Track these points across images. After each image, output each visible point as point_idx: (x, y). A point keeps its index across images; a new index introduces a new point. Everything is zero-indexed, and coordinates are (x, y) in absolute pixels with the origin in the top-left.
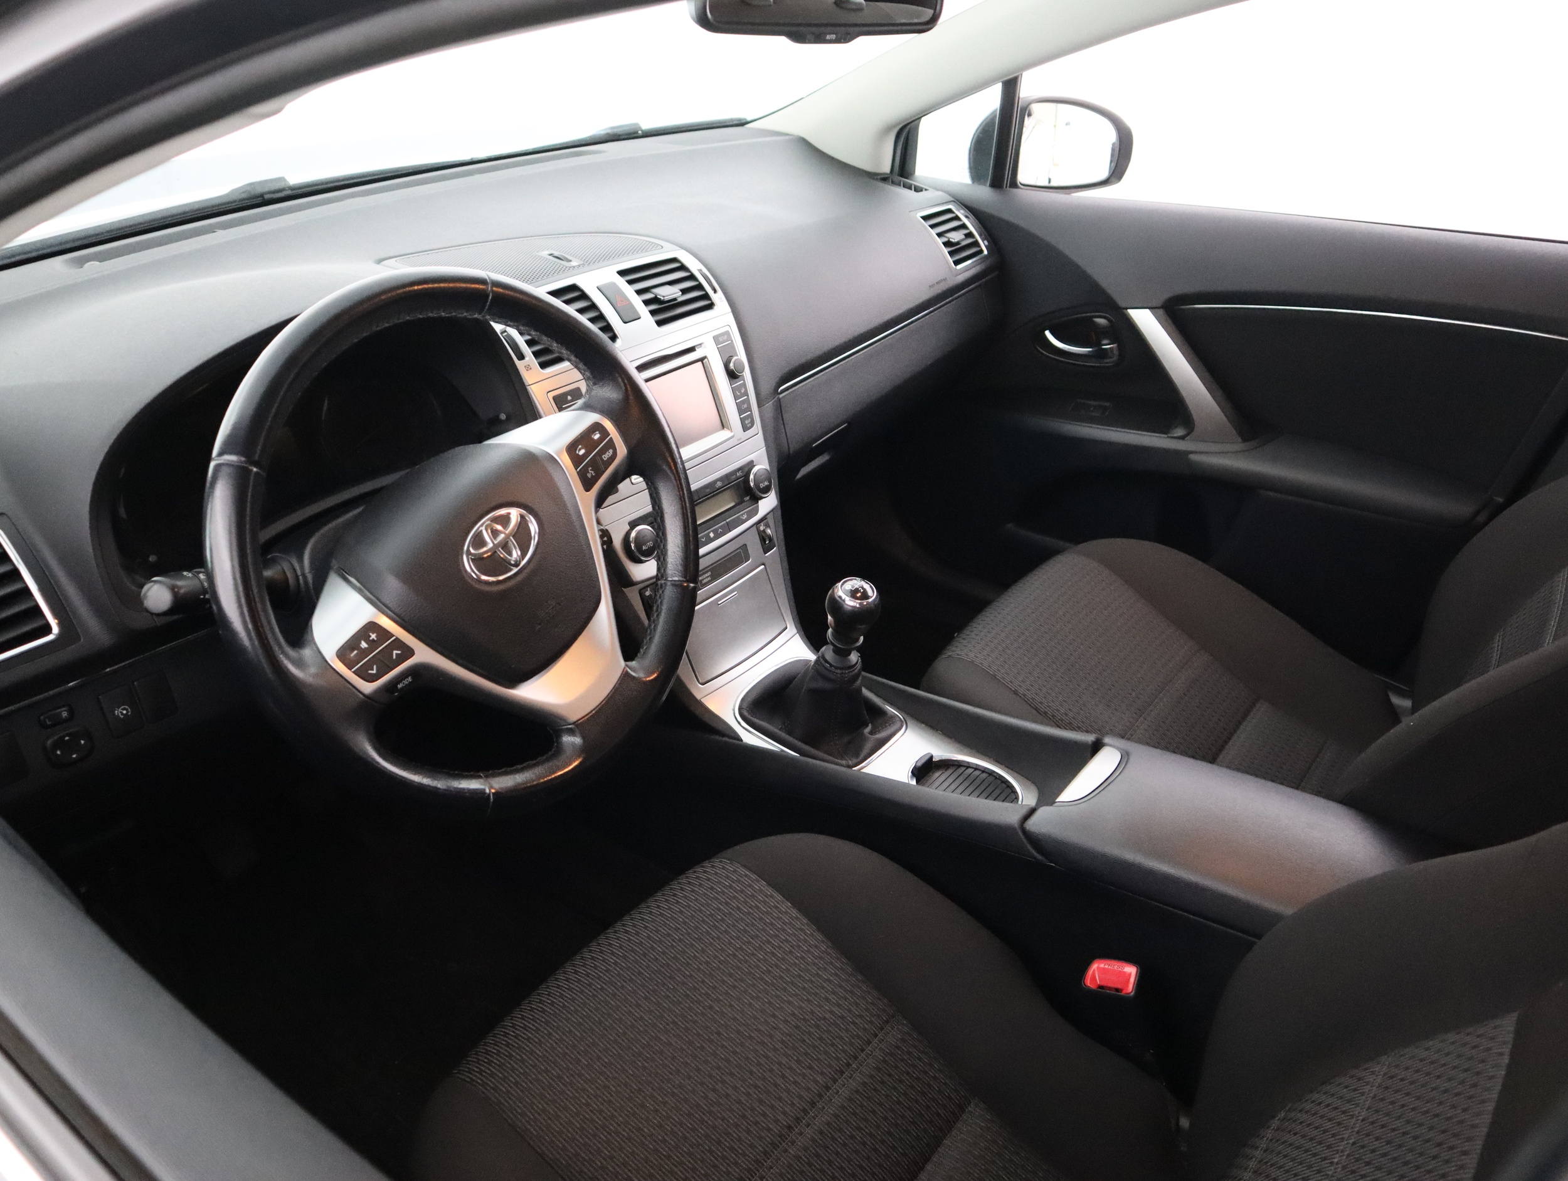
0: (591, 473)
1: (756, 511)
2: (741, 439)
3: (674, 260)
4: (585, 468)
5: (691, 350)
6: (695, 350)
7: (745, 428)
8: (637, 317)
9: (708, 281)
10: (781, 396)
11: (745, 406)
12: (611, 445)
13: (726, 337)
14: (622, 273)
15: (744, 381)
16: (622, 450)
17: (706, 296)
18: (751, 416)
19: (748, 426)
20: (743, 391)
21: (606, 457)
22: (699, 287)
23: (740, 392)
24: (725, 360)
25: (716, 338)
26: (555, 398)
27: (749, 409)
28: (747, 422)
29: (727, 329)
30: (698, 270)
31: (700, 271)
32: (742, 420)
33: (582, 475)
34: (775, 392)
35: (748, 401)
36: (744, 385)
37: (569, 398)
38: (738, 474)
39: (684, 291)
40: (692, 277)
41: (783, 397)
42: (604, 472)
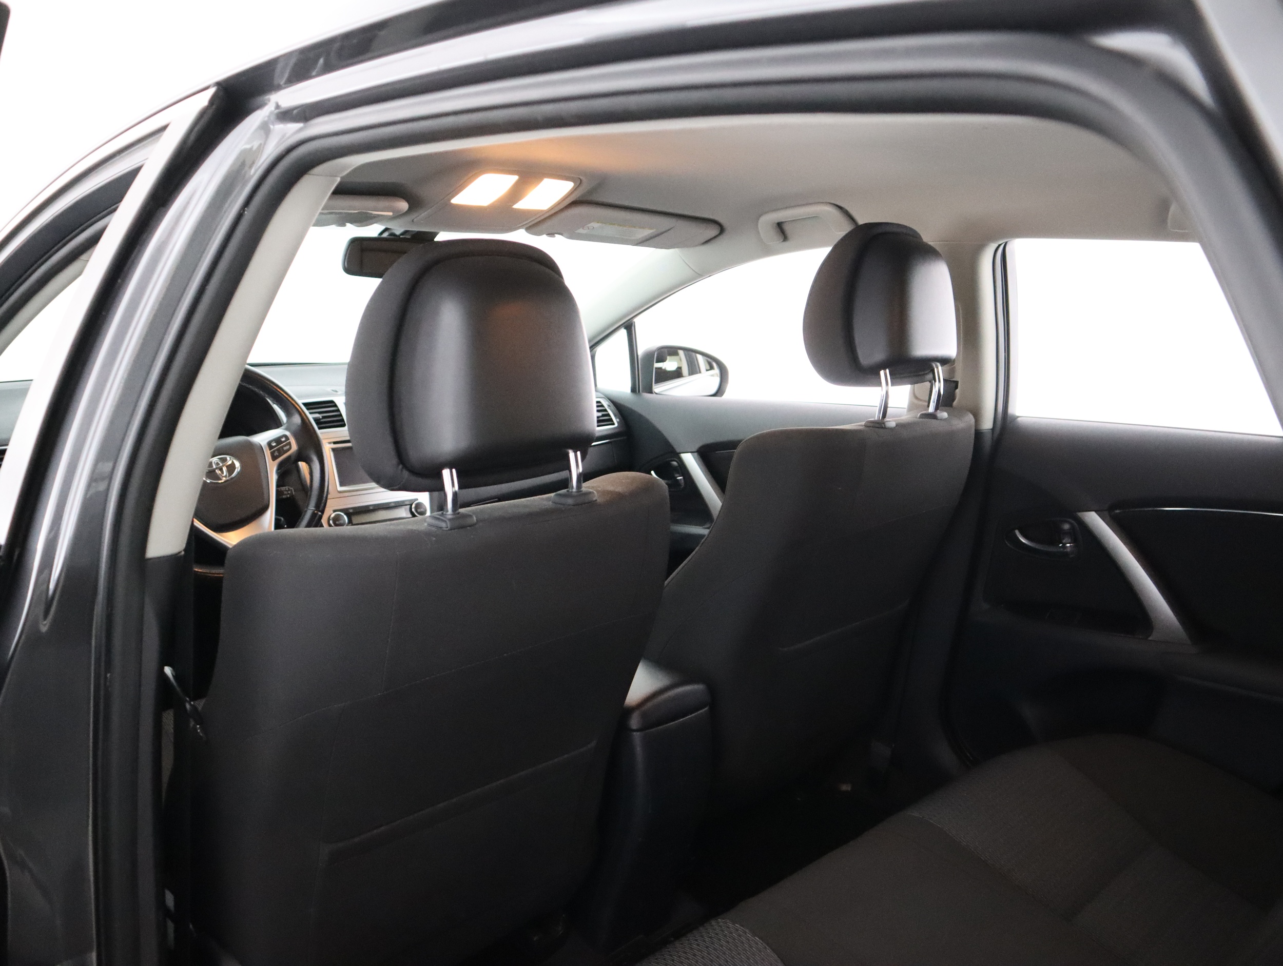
0: (276, 454)
4: (274, 451)
12: (289, 444)
16: (294, 447)
21: (285, 448)
33: (272, 454)
42: (283, 455)
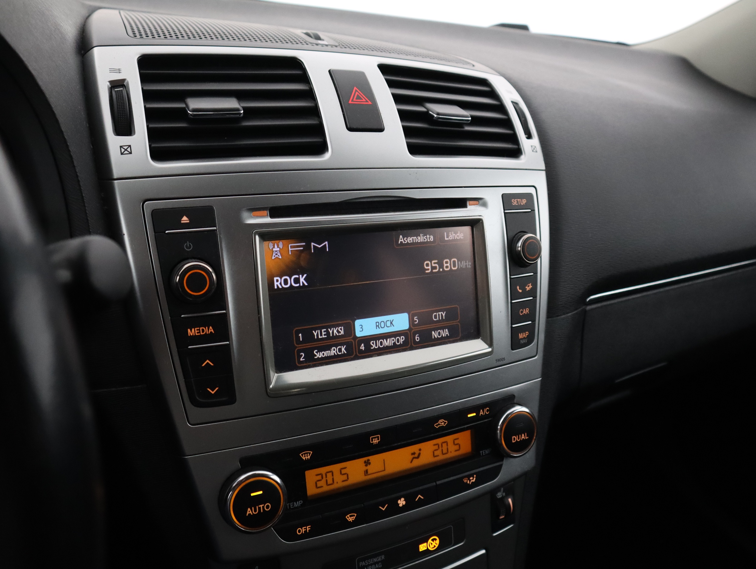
2: (503, 359)
3: (484, 82)
5: (461, 203)
6: (465, 206)
7: (515, 344)
8: (376, 127)
9: (523, 119)
10: (589, 308)
11: (526, 311)
13: (524, 201)
14: (384, 69)
15: (536, 273)
17: (513, 138)
18: (531, 329)
19: (522, 342)
20: (528, 289)
22: (508, 123)
23: (522, 288)
24: (512, 234)
25: (506, 199)
26: (155, 213)
27: (532, 316)
28: (521, 336)
29: (532, 191)
30: (512, 102)
31: (515, 104)
32: (514, 332)
34: (582, 300)
35: (532, 305)
36: (533, 280)
37: (185, 219)
38: (481, 413)
39: (476, 121)
40: (501, 108)
41: (592, 310)
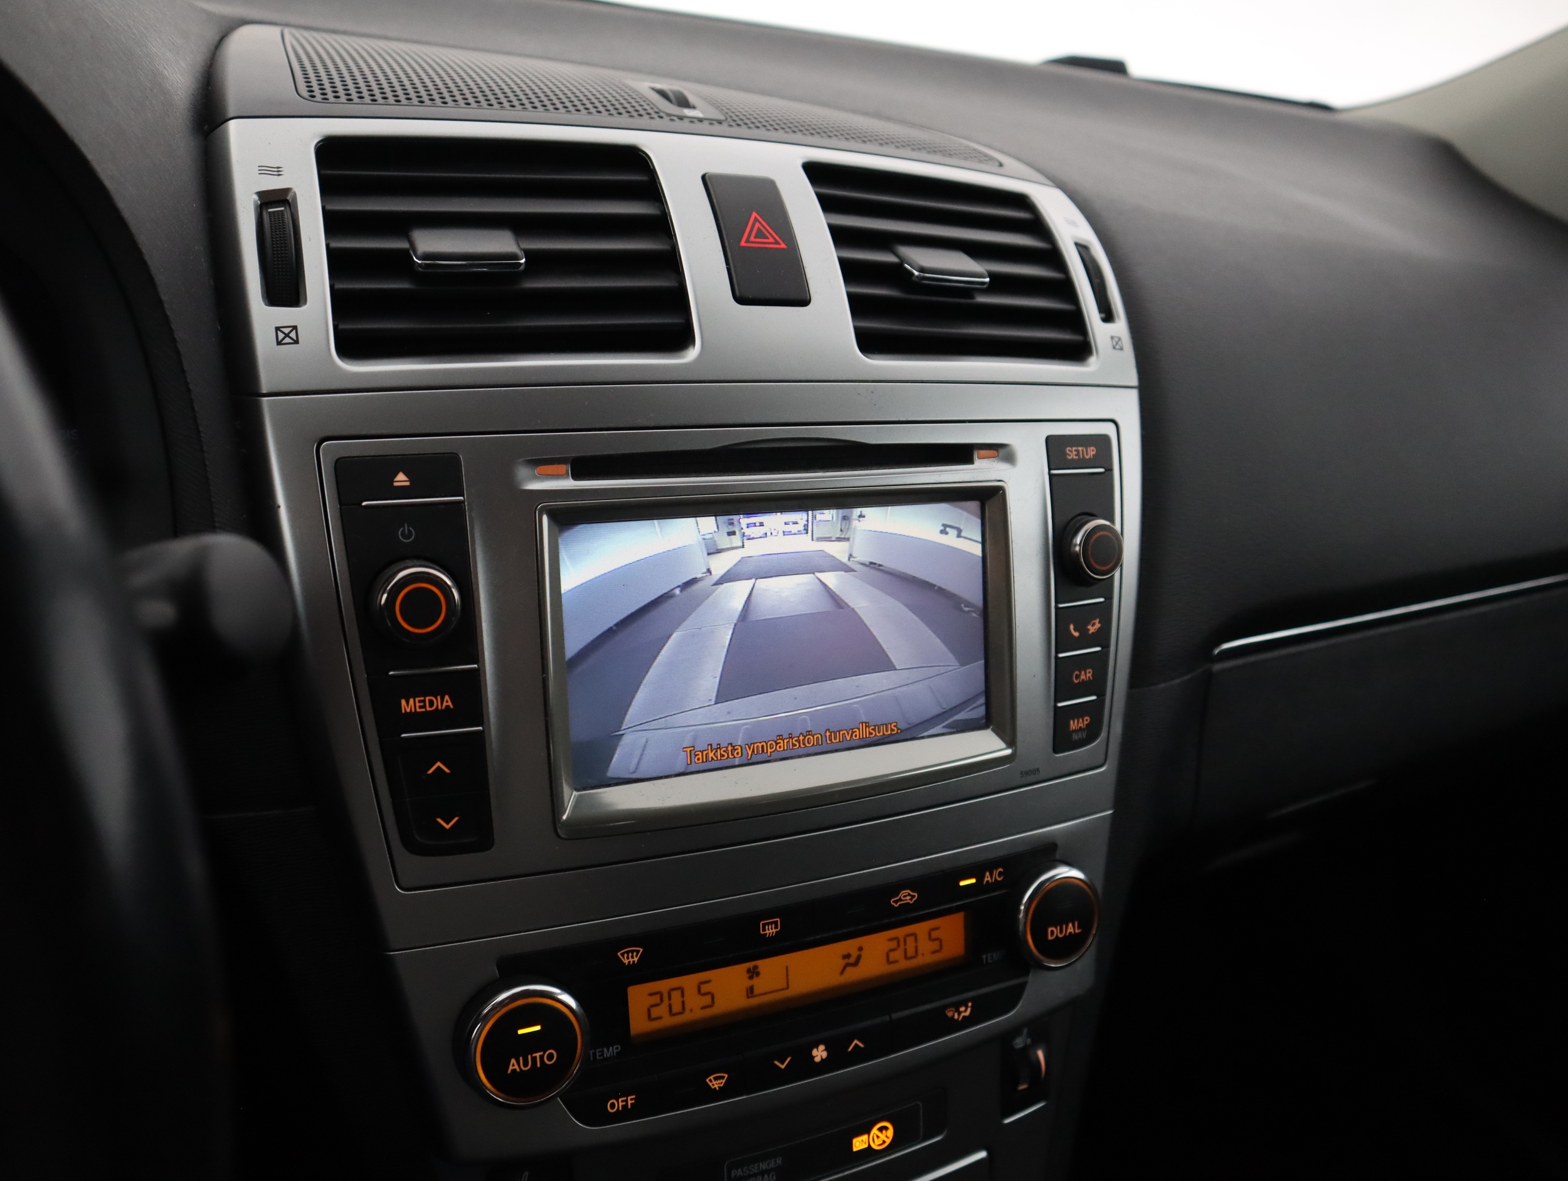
1: (1013, 996)
5: (961, 454)
6: (970, 460)
7: (1062, 740)
8: (794, 296)
9: (1096, 281)
10: (1218, 667)
11: (1087, 675)
13: (1092, 452)
15: (1109, 598)
17: (1075, 320)
18: (1095, 711)
19: (1075, 737)
20: (1092, 629)
22: (1065, 289)
23: (1080, 628)
24: (1063, 518)
25: (1055, 447)
26: (343, 465)
27: (1098, 686)
28: (1074, 725)
29: (1108, 429)
30: (1077, 244)
31: (1083, 249)
32: (1060, 718)
34: (1203, 651)
35: (1100, 663)
36: (1104, 612)
37: (401, 479)
38: (987, 878)
39: (999, 283)
40: (1053, 256)
41: (1224, 671)
